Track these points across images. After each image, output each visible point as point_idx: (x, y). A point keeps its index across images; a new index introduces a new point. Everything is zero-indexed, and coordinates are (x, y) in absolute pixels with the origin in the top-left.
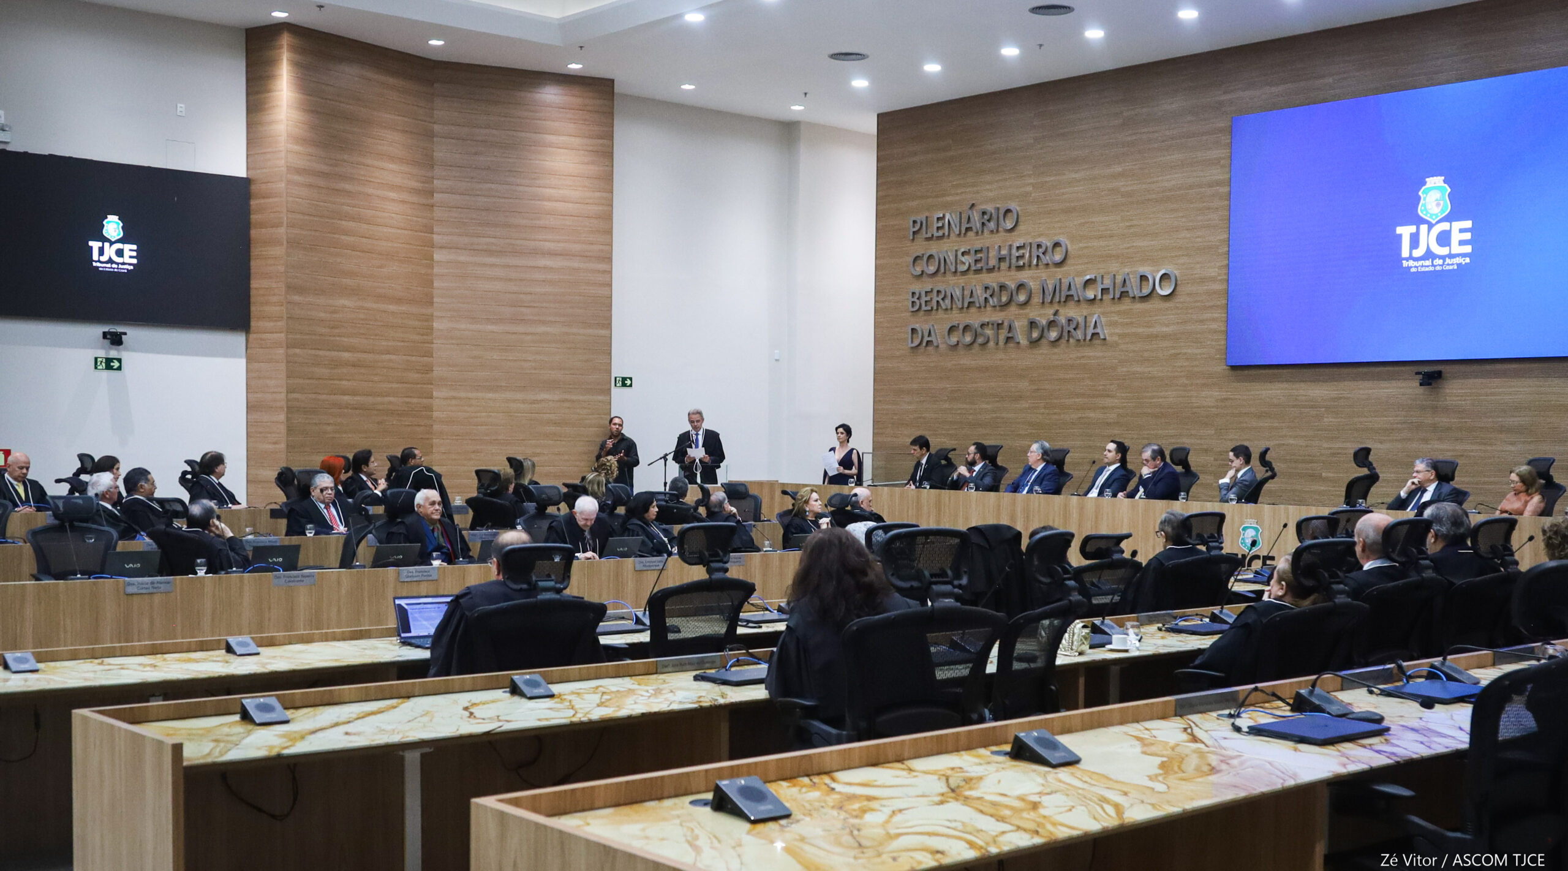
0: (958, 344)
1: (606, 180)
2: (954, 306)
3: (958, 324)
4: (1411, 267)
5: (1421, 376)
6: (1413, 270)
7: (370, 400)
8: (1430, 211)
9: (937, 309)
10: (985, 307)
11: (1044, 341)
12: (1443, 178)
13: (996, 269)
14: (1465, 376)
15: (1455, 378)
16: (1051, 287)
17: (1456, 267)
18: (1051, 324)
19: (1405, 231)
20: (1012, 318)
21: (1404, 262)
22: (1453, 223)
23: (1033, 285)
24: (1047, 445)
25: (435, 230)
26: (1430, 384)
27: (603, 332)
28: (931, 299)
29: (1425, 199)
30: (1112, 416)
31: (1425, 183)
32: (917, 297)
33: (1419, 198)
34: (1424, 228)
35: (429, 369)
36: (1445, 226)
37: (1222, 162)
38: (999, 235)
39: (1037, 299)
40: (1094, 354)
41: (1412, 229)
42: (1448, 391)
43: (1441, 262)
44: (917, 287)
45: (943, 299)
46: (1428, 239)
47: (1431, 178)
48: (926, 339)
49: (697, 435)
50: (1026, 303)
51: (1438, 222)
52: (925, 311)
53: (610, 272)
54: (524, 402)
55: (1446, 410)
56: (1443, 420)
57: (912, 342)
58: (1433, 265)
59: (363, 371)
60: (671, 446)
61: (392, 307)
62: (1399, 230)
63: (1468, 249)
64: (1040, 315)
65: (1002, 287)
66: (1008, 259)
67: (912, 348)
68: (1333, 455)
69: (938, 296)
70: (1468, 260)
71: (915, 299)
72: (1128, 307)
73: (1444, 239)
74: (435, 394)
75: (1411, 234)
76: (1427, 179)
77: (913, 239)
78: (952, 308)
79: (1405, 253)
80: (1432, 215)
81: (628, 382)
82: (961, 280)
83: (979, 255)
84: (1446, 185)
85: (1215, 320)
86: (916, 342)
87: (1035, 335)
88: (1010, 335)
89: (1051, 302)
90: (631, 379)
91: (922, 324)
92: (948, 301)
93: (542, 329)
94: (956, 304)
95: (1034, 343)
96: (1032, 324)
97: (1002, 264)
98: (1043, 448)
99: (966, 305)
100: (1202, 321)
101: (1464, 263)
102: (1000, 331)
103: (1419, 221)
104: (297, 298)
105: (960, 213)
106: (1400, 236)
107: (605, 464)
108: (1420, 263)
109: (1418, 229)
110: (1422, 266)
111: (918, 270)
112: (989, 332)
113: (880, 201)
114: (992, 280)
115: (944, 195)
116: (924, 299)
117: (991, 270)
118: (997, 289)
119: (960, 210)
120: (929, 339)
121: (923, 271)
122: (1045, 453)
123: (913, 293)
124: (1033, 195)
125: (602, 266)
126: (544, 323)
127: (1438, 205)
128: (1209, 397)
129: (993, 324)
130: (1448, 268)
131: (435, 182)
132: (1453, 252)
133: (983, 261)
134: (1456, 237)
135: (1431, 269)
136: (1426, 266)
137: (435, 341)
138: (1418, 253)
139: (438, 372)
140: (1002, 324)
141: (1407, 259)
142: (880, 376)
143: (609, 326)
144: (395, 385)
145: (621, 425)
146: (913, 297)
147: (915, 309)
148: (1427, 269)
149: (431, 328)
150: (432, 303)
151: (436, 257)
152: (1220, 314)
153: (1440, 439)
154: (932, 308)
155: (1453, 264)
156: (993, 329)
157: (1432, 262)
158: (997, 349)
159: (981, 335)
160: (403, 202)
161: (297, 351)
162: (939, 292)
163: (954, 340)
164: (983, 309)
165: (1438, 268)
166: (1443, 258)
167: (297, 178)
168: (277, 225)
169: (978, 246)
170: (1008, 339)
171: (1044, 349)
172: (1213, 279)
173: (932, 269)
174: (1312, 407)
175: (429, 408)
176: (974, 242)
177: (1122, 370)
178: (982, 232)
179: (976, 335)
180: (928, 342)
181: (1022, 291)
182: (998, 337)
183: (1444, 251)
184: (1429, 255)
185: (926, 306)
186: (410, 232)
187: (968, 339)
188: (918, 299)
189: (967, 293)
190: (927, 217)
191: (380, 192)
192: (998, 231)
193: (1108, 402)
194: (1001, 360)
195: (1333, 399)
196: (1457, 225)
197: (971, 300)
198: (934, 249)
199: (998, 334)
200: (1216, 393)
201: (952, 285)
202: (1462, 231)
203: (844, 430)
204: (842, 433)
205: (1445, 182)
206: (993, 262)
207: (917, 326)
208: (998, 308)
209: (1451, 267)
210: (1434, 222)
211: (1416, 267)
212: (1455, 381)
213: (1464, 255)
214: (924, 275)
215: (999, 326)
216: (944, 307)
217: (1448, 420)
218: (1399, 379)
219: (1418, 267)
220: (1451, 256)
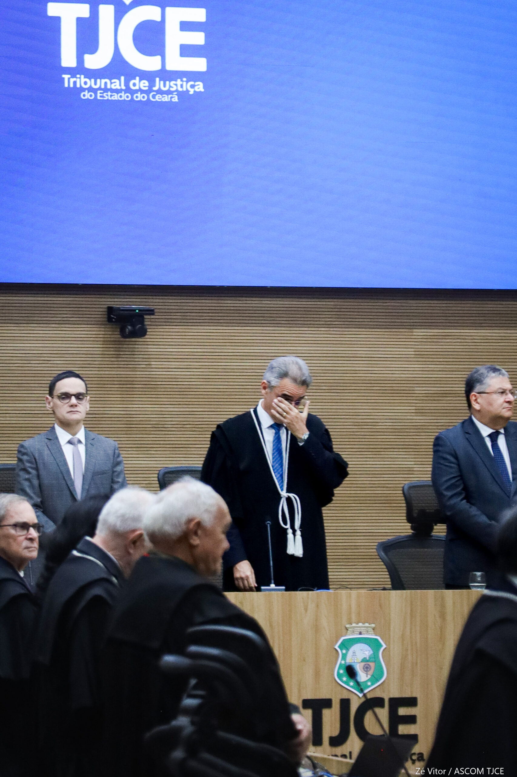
4: (84, 90)
6: (87, 95)
15: (168, 322)
17: (176, 99)
19: (65, 13)
21: (66, 77)
34: (107, 11)
36: (151, 13)
41: (83, 10)
42: (152, 349)
43: (144, 84)
46: (116, 35)
55: (150, 387)
58: (128, 90)
62: (53, 9)
63: (199, 64)
70: (200, 87)
73: (150, 38)
75: (81, 22)
101: (192, 92)
106: (56, 21)
108: (101, 83)
109: (94, 12)
110: (105, 90)
130: (158, 98)
132: (169, 67)
135: (124, 96)
136: (112, 91)
141: (72, 72)
148: (116, 97)
155: (169, 92)
157: (127, 84)
165: (139, 97)
166: (149, 76)
183: (150, 63)
184: (120, 68)
196: (176, 14)
202: (185, 26)
209: (166, 98)
211: (90, 89)
212: (167, 328)
213: (191, 76)
217: (157, 408)
218: (48, 323)
219: (95, 91)
220: (165, 74)
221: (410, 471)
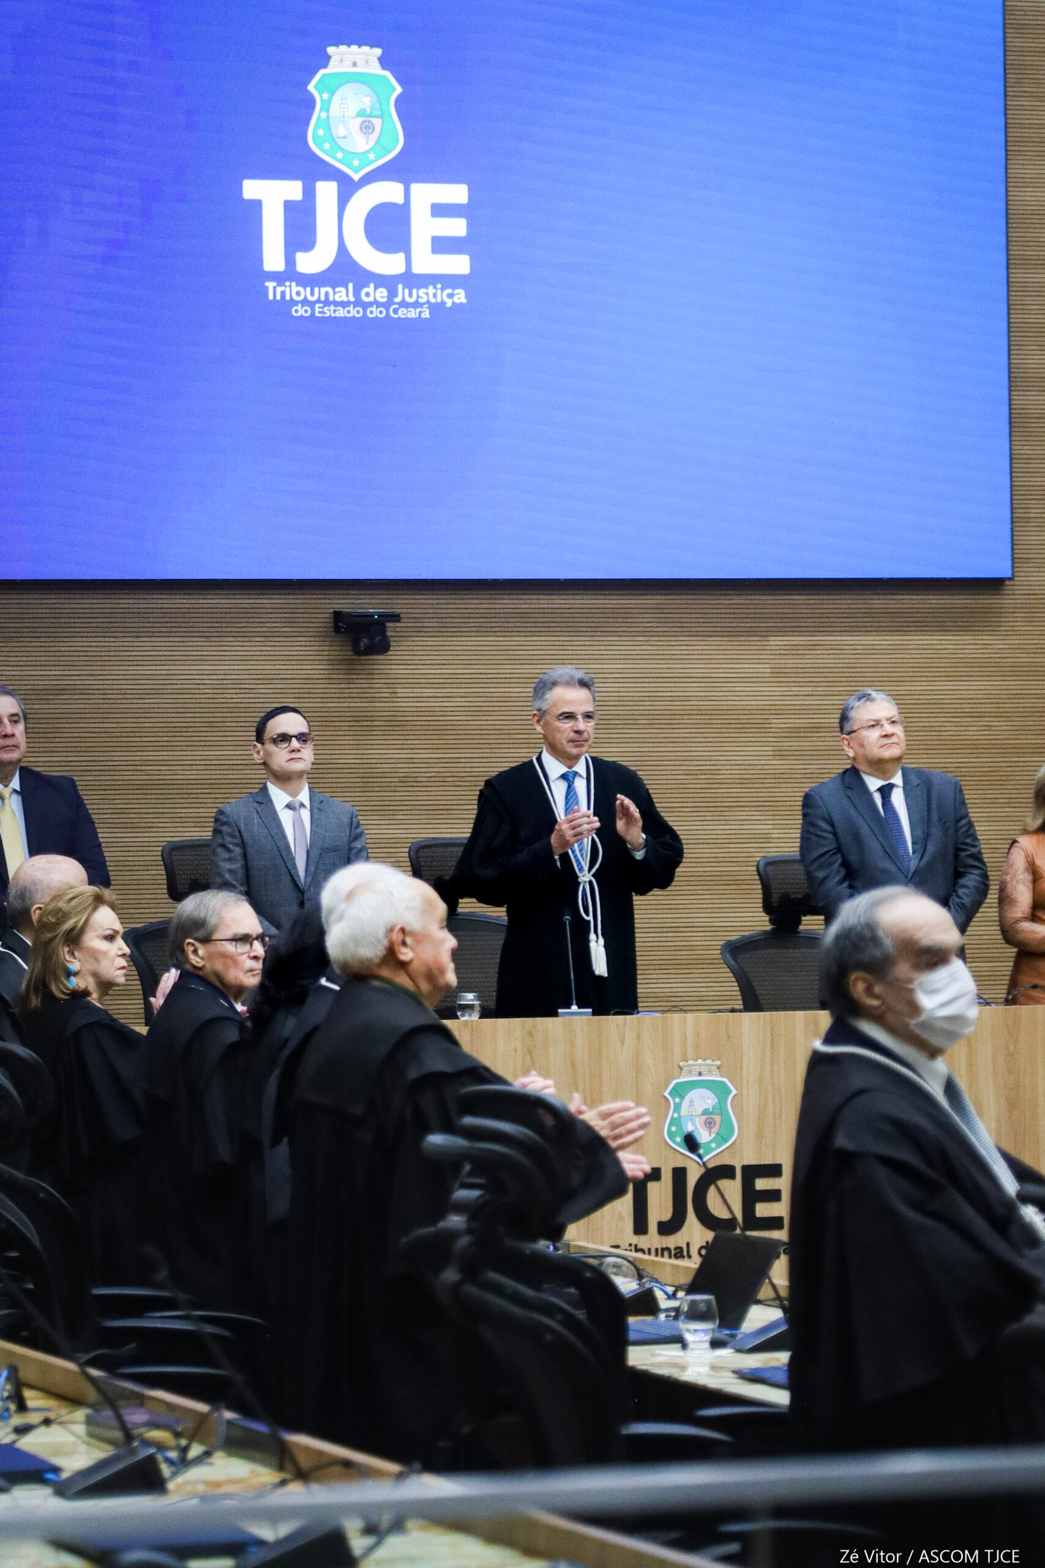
4: (296, 303)
6: (300, 311)
8: (341, 143)
15: (420, 632)
17: (426, 314)
19: (269, 194)
21: (270, 285)
22: (415, 187)
29: (326, 107)
31: (322, 60)
33: (310, 103)
34: (326, 192)
36: (390, 192)
41: (293, 190)
42: (397, 670)
43: (382, 294)
46: (342, 227)
47: (344, 49)
51: (369, 179)
55: (396, 724)
58: (358, 302)
62: (251, 189)
63: (459, 264)
70: (460, 297)
73: (389, 227)
75: (289, 206)
76: (328, 50)
79: (273, 259)
80: (349, 154)
84: (385, 74)
101: (449, 303)
103: (312, 168)
106: (257, 205)
108: (321, 293)
109: (309, 193)
110: (327, 303)
127: (367, 128)
130: (402, 313)
132: (417, 269)
134: (424, 227)
135: (354, 312)
136: (337, 304)
138: (310, 262)
141: (279, 278)
148: (341, 313)
155: (417, 305)
157: (357, 293)
165: (375, 312)
166: (388, 283)
183: (390, 264)
184: (347, 271)
196: (426, 194)
202: (440, 210)
205: (382, 63)
209: (412, 314)
210: (356, 177)
211: (305, 302)
212: (418, 641)
213: (448, 281)
217: (404, 754)
219: (312, 304)
220: (411, 279)
221: (766, 838)
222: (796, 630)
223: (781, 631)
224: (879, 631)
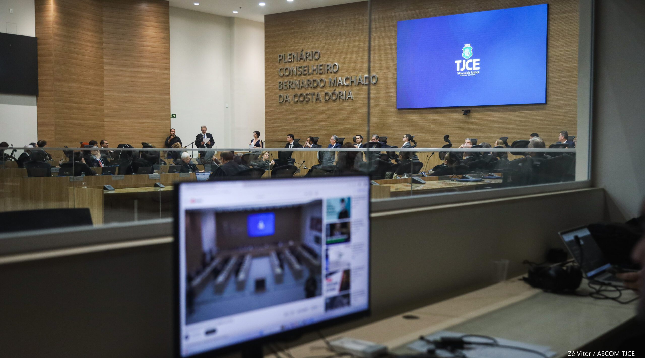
0: (297, 101)
1: (167, 39)
2: (296, 87)
3: (298, 94)
5: (463, 112)
6: (461, 75)
7: (82, 122)
8: (466, 56)
9: (289, 89)
10: (308, 88)
11: (330, 100)
12: (470, 44)
13: (312, 74)
14: (478, 111)
15: (474, 112)
16: (333, 81)
17: (475, 75)
18: (333, 94)
19: (458, 62)
20: (318, 92)
21: (458, 73)
22: (474, 60)
23: (326, 80)
24: (337, 137)
25: (104, 57)
26: (466, 114)
27: (167, 97)
28: (287, 85)
29: (464, 51)
30: (356, 127)
31: (464, 46)
32: (282, 84)
34: (464, 61)
35: (102, 110)
36: (471, 61)
37: (394, 37)
38: (313, 61)
39: (327, 85)
40: (350, 105)
41: (460, 61)
42: (472, 116)
43: (469, 73)
44: (281, 80)
45: (291, 85)
46: (466, 65)
47: (466, 44)
48: (285, 99)
49: (204, 135)
50: (323, 87)
51: (469, 59)
52: (285, 89)
53: (169, 74)
54: (139, 123)
55: (472, 123)
56: (471, 126)
57: (280, 101)
58: (467, 74)
59: (80, 111)
60: (194, 140)
61: (90, 87)
62: (456, 62)
63: (479, 68)
64: (329, 91)
65: (314, 81)
66: (316, 71)
67: (280, 103)
68: (435, 139)
69: (290, 83)
70: (479, 72)
71: (281, 85)
72: (361, 88)
73: (471, 65)
74: (105, 120)
75: (460, 63)
76: (465, 45)
77: (280, 63)
78: (295, 88)
79: (458, 70)
80: (467, 57)
81: (174, 116)
82: (299, 78)
83: (305, 69)
84: (471, 47)
85: (392, 93)
86: (281, 101)
87: (327, 98)
88: (318, 98)
89: (333, 86)
90: (175, 114)
91: (284, 94)
92: (293, 85)
93: (144, 95)
94: (297, 86)
95: (327, 101)
96: (326, 94)
97: (314, 72)
98: (336, 138)
99: (300, 87)
100: (388, 93)
101: (477, 73)
102: (314, 97)
103: (462, 59)
104: (58, 83)
105: (298, 53)
106: (456, 64)
107: (177, 145)
108: (463, 73)
109: (462, 62)
111: (282, 74)
112: (309, 97)
113: (266, 48)
114: (310, 78)
115: (291, 47)
116: (284, 85)
117: (310, 74)
118: (312, 81)
119: (297, 52)
120: (287, 99)
121: (283, 74)
122: (337, 139)
123: (280, 83)
124: (325, 47)
125: (166, 72)
126: (145, 93)
127: (468, 53)
128: (390, 120)
129: (311, 94)
130: (472, 75)
131: (104, 39)
132: (473, 70)
133: (307, 71)
134: (475, 65)
135: (466, 75)
136: (464, 74)
137: (105, 100)
138: (462, 70)
139: (106, 111)
140: (315, 94)
141: (459, 72)
142: (267, 113)
143: (169, 94)
144: (91, 116)
145: (174, 132)
146: (280, 84)
147: (281, 88)
148: (465, 75)
149: (103, 95)
150: (103, 85)
151: (104, 68)
152: (394, 91)
153: (470, 133)
154: (287, 88)
155: (474, 74)
156: (311, 96)
158: (313, 103)
159: (307, 98)
160: (93, 47)
161: (58, 103)
162: (290, 82)
163: (296, 100)
164: (307, 89)
165: (469, 75)
166: (470, 71)
167: (57, 38)
168: (50, 55)
169: (305, 65)
170: (317, 100)
171: (331, 103)
172: (391, 78)
173: (287, 73)
174: (427, 123)
175: (103, 125)
176: (302, 64)
177: (359, 110)
178: (306, 60)
179: (305, 98)
180: (286, 100)
181: (322, 82)
182: (313, 99)
183: (470, 69)
184: (466, 70)
185: (285, 87)
186: (95, 58)
187: (301, 99)
188: (282, 85)
189: (301, 82)
190: (285, 54)
191: (86, 43)
192: (312, 60)
193: (354, 122)
194: (315, 107)
195: (434, 120)
196: (475, 60)
197: (303, 85)
198: (288, 66)
199: (313, 98)
200: (393, 118)
201: (295, 79)
202: (477, 62)
203: (256, 133)
204: (255, 135)
205: (471, 45)
206: (310, 71)
207: (282, 95)
208: (313, 88)
209: (473, 75)
210: (467, 59)
211: (461, 74)
213: (477, 71)
214: (284, 76)
215: (314, 94)
216: (292, 88)
217: (473, 126)
218: (456, 113)
219: (462, 75)
220: (473, 71)
222: (519, 111)
223: (518, 111)
224: (530, 110)
